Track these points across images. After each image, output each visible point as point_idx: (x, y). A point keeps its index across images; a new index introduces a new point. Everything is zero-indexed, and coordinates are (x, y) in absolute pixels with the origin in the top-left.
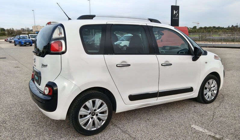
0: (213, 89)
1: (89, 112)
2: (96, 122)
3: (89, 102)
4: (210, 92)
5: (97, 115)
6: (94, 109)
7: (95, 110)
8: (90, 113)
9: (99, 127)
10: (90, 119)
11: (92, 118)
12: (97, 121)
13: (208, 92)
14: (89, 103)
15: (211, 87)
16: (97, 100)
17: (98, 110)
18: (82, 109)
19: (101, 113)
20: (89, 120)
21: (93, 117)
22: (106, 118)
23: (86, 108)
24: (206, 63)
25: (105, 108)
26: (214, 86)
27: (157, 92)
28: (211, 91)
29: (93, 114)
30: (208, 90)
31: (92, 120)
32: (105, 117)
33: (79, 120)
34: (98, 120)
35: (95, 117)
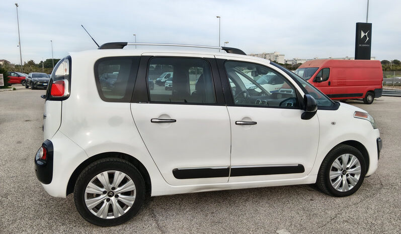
0: (350, 171)
1: (103, 190)
2: (114, 208)
3: (102, 175)
4: (345, 176)
5: (117, 196)
6: (112, 186)
7: (114, 188)
8: (104, 192)
9: (120, 215)
10: (105, 201)
11: (108, 200)
12: (116, 205)
13: (340, 177)
14: (103, 177)
15: (348, 168)
16: (117, 173)
17: (118, 189)
18: (90, 184)
19: (123, 194)
20: (102, 203)
21: (111, 198)
22: (133, 203)
23: (98, 183)
24: (333, 123)
25: (131, 186)
26: (354, 167)
27: (227, 168)
28: (347, 175)
29: (110, 194)
30: (339, 172)
31: (108, 203)
32: (130, 201)
33: (86, 200)
34: (118, 205)
35: (113, 199)
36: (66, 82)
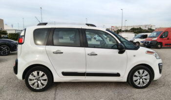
3: (35, 72)
6: (38, 77)
8: (36, 79)
9: (41, 88)
13: (139, 80)
15: (143, 76)
16: (40, 72)
17: (41, 78)
19: (43, 80)
20: (35, 83)
21: (38, 81)
23: (33, 75)
24: (134, 56)
25: (45, 77)
26: (146, 76)
27: (84, 72)
28: (143, 79)
29: (38, 80)
32: (45, 83)
33: (29, 81)
34: (41, 84)
36: (23, 37)
